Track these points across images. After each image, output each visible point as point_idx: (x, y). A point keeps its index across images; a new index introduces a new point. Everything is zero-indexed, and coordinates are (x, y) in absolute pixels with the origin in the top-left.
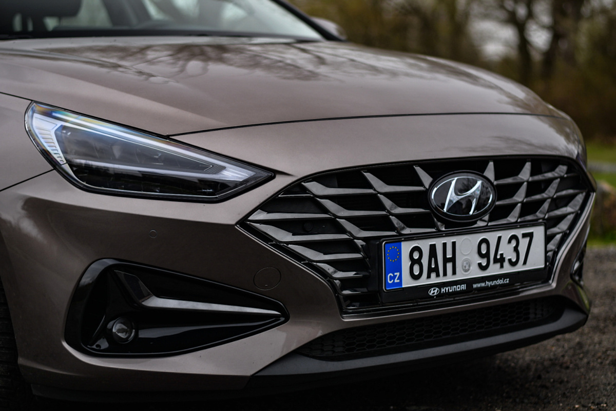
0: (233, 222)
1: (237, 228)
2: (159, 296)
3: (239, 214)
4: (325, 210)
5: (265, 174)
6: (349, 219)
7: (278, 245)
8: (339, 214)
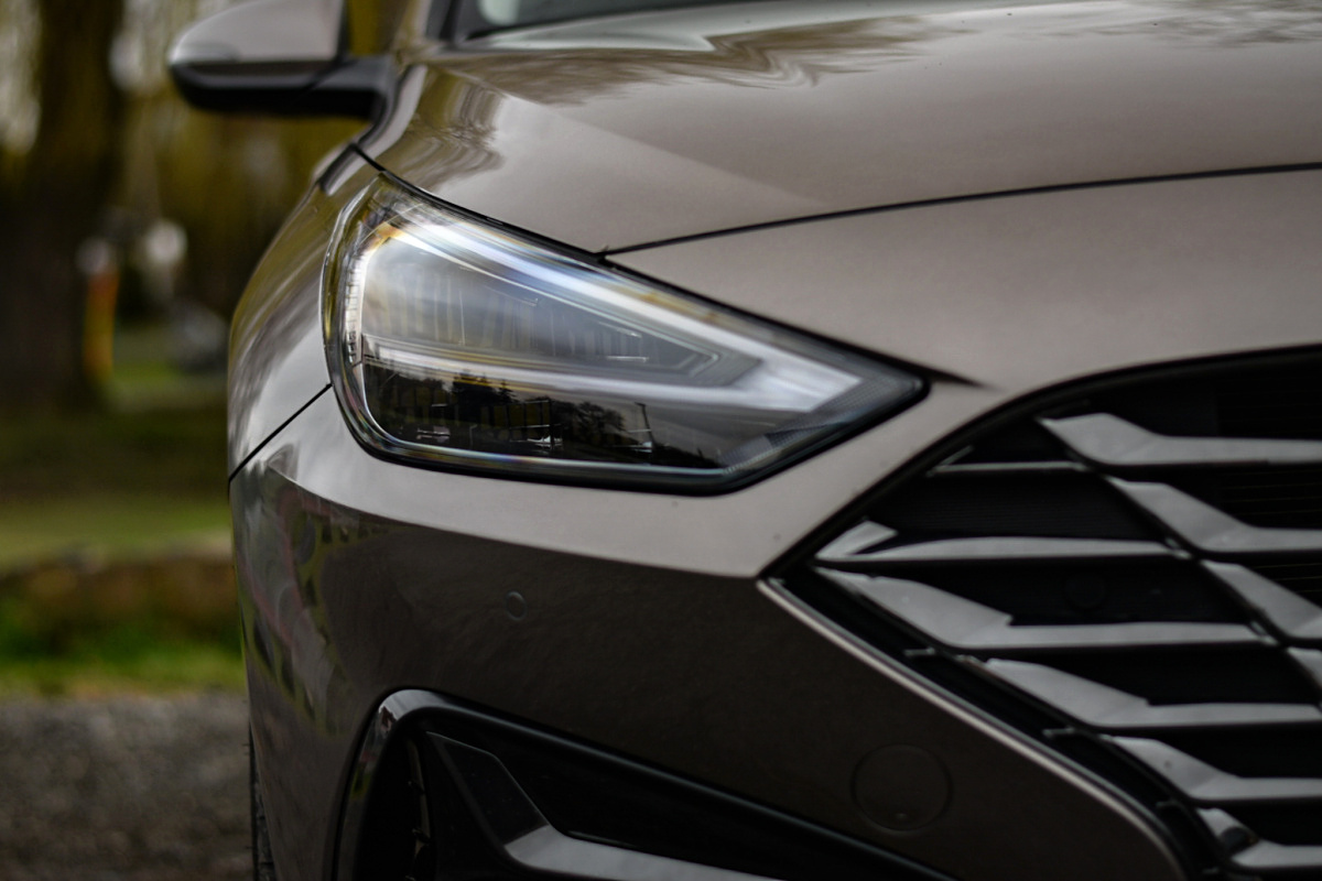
0: (749, 568)
1: (772, 592)
2: (568, 828)
3: (777, 537)
4: (1148, 525)
5: (891, 386)
6: (1261, 563)
7: (945, 665)
8: (1209, 544)
